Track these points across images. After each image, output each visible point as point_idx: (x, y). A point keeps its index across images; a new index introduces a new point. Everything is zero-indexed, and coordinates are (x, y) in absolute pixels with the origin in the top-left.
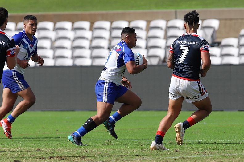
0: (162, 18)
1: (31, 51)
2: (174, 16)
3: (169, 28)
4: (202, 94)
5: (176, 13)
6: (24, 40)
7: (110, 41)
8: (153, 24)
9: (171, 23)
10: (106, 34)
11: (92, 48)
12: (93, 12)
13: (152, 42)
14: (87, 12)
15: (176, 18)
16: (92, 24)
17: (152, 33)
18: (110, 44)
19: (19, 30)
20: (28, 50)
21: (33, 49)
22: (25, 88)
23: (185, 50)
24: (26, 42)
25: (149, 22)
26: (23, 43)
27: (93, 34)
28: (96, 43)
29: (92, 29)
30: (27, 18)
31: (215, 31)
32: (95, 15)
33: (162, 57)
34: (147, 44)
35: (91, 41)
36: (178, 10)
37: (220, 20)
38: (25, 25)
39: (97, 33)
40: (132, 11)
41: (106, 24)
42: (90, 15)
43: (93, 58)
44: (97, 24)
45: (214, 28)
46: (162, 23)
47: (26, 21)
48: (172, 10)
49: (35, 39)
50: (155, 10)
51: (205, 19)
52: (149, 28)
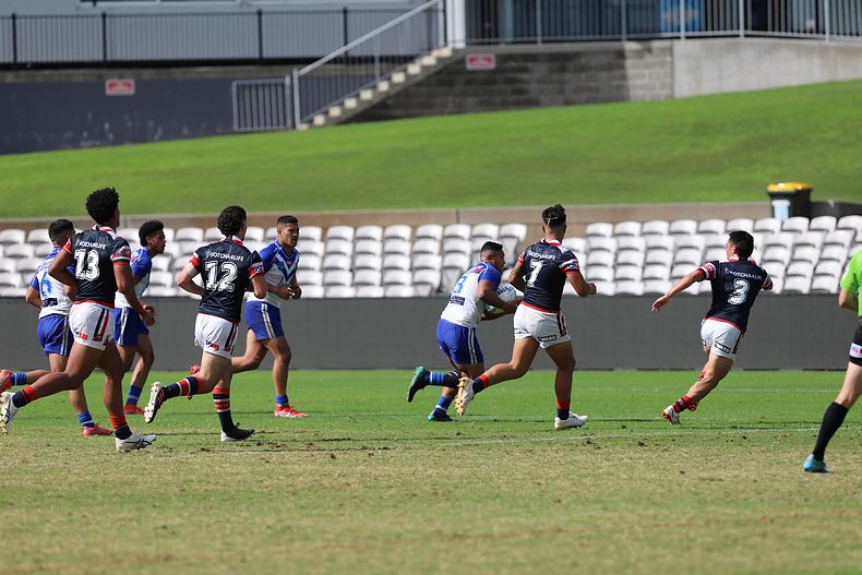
0: (436, 223)
1: (289, 272)
2: (455, 219)
3: (446, 238)
4: (563, 333)
5: (458, 213)
6: (278, 256)
7: (353, 258)
8: (421, 231)
9: (450, 230)
10: (347, 247)
11: (324, 270)
12: (326, 212)
13: (420, 261)
14: (316, 213)
15: (458, 222)
16: (325, 231)
17: (420, 245)
18: (353, 263)
19: (209, 240)
20: (284, 271)
21: (292, 268)
22: (277, 336)
23: (537, 266)
24: (281, 259)
25: (414, 228)
26: (277, 262)
27: (326, 247)
28: (330, 261)
29: (324, 239)
30: (284, 219)
31: (519, 243)
32: (329, 217)
33: (436, 283)
34: (412, 263)
35: (323, 258)
36: (462, 209)
37: (527, 225)
38: (280, 232)
39: (333, 246)
40: (388, 211)
41: (347, 232)
42: (321, 217)
43: (327, 285)
44: (333, 231)
45: (518, 238)
46: (435, 230)
47: (281, 225)
48: (452, 209)
49: (295, 254)
50: (424, 209)
51: (504, 224)
52: (414, 238)
